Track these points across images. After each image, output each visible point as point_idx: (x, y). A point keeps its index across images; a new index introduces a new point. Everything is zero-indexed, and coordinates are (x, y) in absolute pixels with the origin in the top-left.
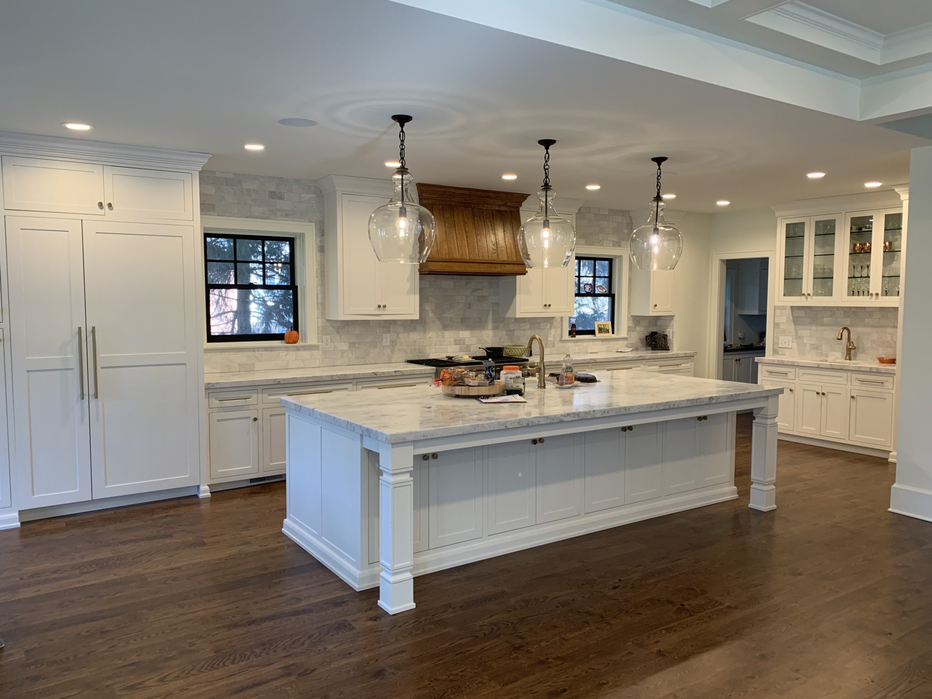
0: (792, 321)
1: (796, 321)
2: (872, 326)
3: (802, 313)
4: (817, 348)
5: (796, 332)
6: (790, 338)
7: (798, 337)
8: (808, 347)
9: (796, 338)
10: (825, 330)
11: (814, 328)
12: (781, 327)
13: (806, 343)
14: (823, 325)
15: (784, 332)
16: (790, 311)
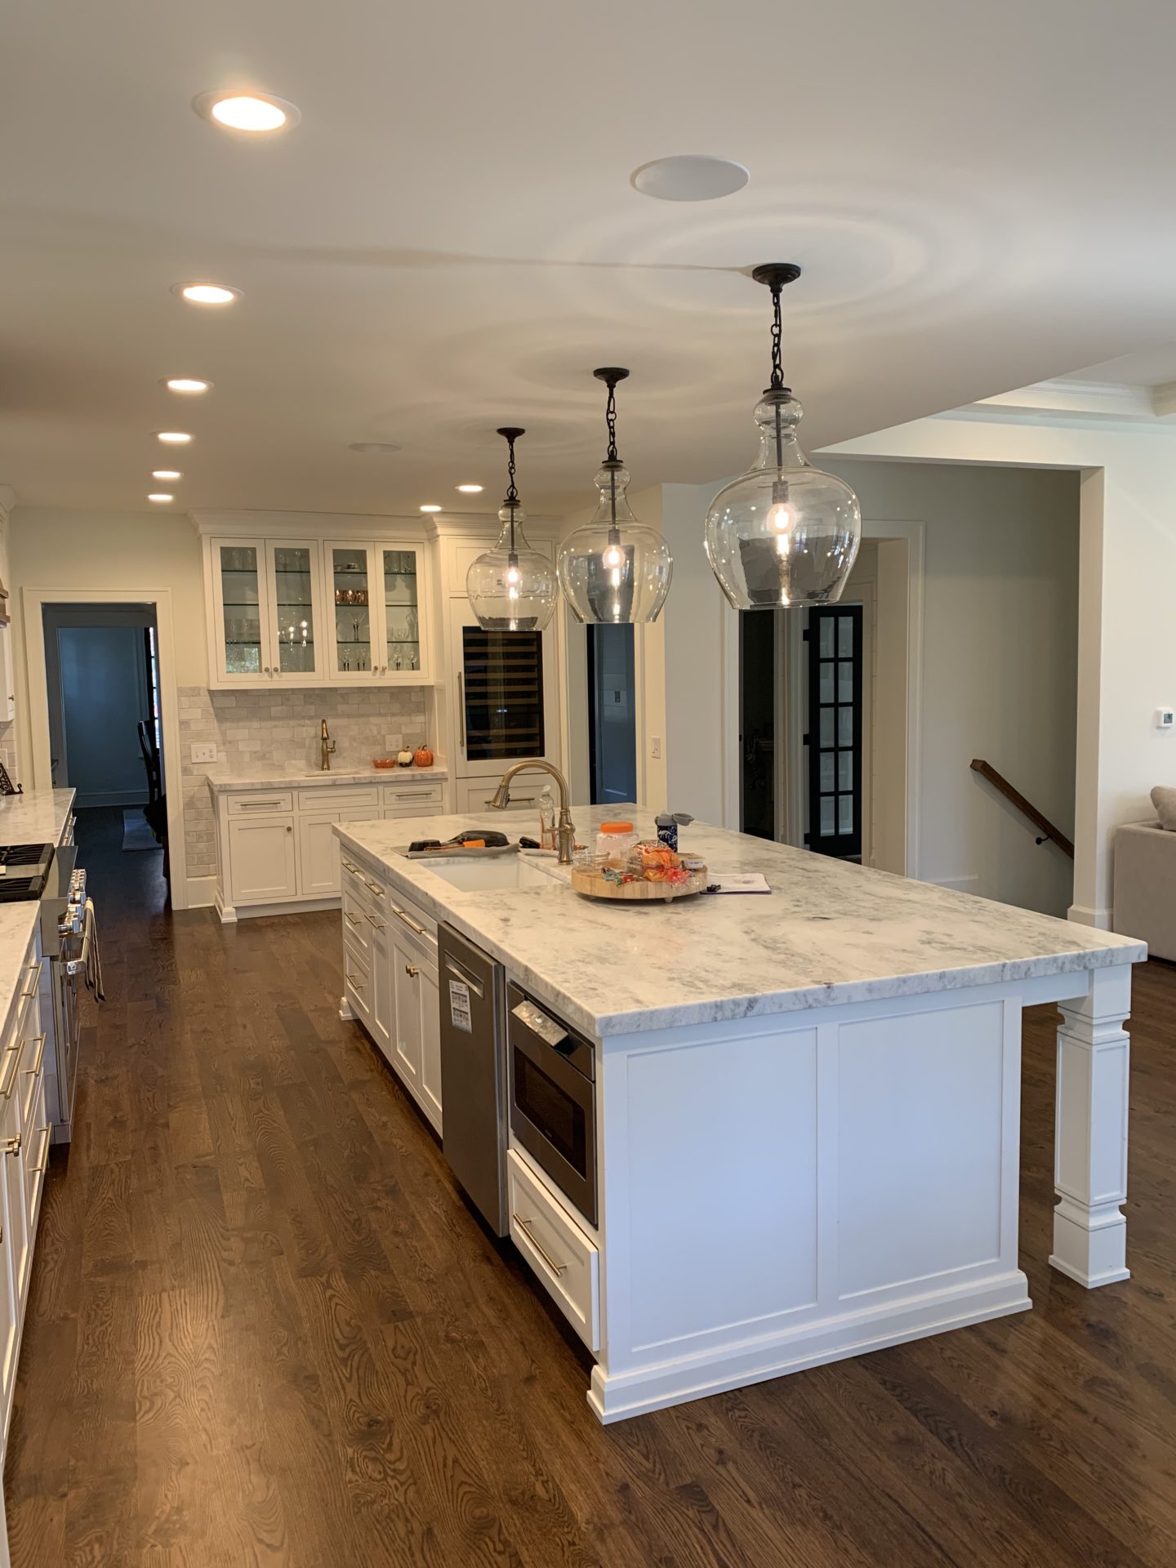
0: (213, 716)
1: (221, 715)
2: (349, 716)
3: (231, 702)
4: (263, 757)
5: (223, 734)
6: (213, 746)
7: (226, 742)
8: (247, 758)
9: (224, 744)
10: (275, 727)
11: (255, 724)
12: (193, 727)
13: (242, 752)
14: (271, 718)
15: (200, 737)
16: (207, 698)
